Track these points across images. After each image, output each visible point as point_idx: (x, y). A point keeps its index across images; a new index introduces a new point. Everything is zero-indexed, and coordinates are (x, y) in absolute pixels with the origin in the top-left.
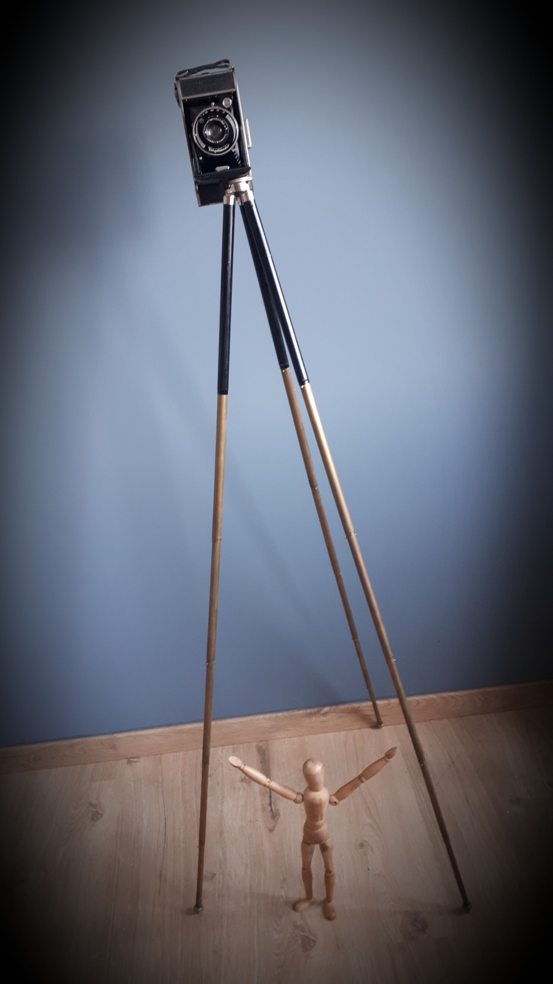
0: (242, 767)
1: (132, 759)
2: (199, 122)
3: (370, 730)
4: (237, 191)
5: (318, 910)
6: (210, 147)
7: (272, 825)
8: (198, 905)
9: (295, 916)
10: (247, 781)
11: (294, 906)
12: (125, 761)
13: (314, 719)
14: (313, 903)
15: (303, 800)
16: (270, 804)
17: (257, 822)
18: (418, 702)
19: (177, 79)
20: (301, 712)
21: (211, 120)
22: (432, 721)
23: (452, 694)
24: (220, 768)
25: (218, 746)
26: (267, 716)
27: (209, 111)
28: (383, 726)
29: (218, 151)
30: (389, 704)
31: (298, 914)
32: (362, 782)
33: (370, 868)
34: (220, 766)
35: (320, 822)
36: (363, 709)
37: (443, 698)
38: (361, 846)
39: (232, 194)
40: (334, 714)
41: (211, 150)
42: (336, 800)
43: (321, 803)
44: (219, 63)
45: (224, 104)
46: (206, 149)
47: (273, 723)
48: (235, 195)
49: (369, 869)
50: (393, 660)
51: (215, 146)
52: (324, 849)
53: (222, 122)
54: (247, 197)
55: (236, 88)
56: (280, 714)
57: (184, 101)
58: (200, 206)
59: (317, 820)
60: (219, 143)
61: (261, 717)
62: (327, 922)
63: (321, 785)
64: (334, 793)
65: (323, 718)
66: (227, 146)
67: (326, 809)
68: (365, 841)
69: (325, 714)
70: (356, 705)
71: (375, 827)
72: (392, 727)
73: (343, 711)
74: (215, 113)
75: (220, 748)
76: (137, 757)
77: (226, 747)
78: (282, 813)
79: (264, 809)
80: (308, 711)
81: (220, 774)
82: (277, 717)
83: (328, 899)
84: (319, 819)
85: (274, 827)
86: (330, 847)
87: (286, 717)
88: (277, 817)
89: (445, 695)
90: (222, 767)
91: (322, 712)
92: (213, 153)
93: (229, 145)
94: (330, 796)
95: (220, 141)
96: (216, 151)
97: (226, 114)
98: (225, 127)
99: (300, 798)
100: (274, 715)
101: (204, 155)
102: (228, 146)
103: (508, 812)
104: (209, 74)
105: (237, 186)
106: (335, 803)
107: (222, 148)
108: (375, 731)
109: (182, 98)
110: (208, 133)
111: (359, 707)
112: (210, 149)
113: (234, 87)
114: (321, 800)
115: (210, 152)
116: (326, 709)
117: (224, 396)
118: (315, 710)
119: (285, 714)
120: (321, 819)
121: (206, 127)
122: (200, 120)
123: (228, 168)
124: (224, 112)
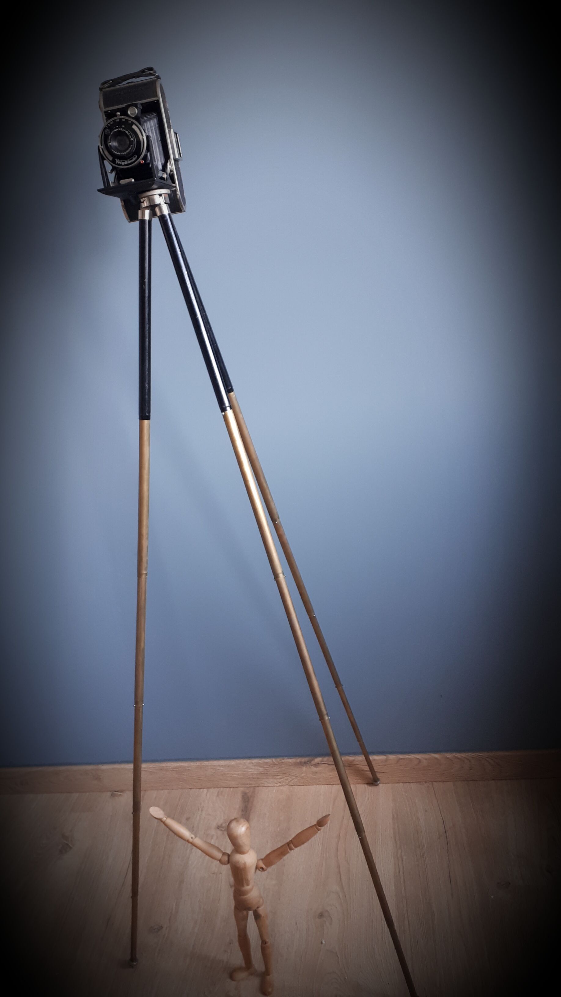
0: (164, 819)
1: (116, 793)
2: (105, 134)
3: (366, 786)
5: (255, 982)
6: (117, 159)
8: (133, 958)
9: (231, 986)
11: (232, 974)
12: (109, 794)
13: (304, 769)
15: (229, 862)
17: (221, 875)
18: (420, 761)
19: (101, 90)
20: (291, 760)
21: (115, 130)
22: (435, 783)
23: (458, 755)
24: (200, 812)
25: (204, 788)
26: (255, 761)
27: (114, 121)
28: (380, 783)
29: (126, 163)
30: (386, 760)
32: (291, 849)
33: (324, 942)
34: (200, 809)
35: (247, 888)
36: (358, 763)
38: (321, 915)
39: (146, 208)
40: (327, 765)
41: (119, 163)
42: (264, 866)
44: (143, 71)
45: (129, 112)
46: (114, 161)
47: (261, 769)
48: (151, 210)
49: (322, 943)
50: (326, 718)
51: (122, 158)
52: (257, 916)
53: (127, 132)
54: (161, 210)
55: (158, 97)
56: (268, 761)
57: (107, 112)
58: (129, 222)
59: (243, 886)
60: (125, 154)
61: (248, 761)
65: (314, 769)
66: (134, 157)
67: (251, 875)
68: (327, 911)
69: (316, 765)
70: (351, 758)
71: (341, 896)
72: (389, 785)
74: (121, 123)
75: (205, 790)
76: (122, 791)
77: (211, 790)
80: (299, 760)
81: (198, 817)
82: (265, 764)
84: (245, 885)
87: (275, 764)
89: (449, 755)
90: (202, 811)
91: (313, 762)
92: (121, 165)
93: (136, 156)
95: (125, 153)
96: (123, 163)
97: (133, 123)
98: (130, 137)
99: (226, 858)
100: (261, 761)
102: (136, 158)
103: (492, 897)
104: (132, 84)
105: (151, 199)
106: (262, 868)
107: (130, 160)
108: (371, 788)
109: (104, 109)
110: (114, 144)
111: (353, 761)
112: (117, 161)
113: (156, 96)
114: (245, 864)
115: (118, 164)
116: (318, 760)
117: (146, 422)
118: (306, 759)
119: (274, 760)
120: (248, 885)
121: (111, 137)
122: (106, 131)
123: (133, 180)
124: (130, 122)
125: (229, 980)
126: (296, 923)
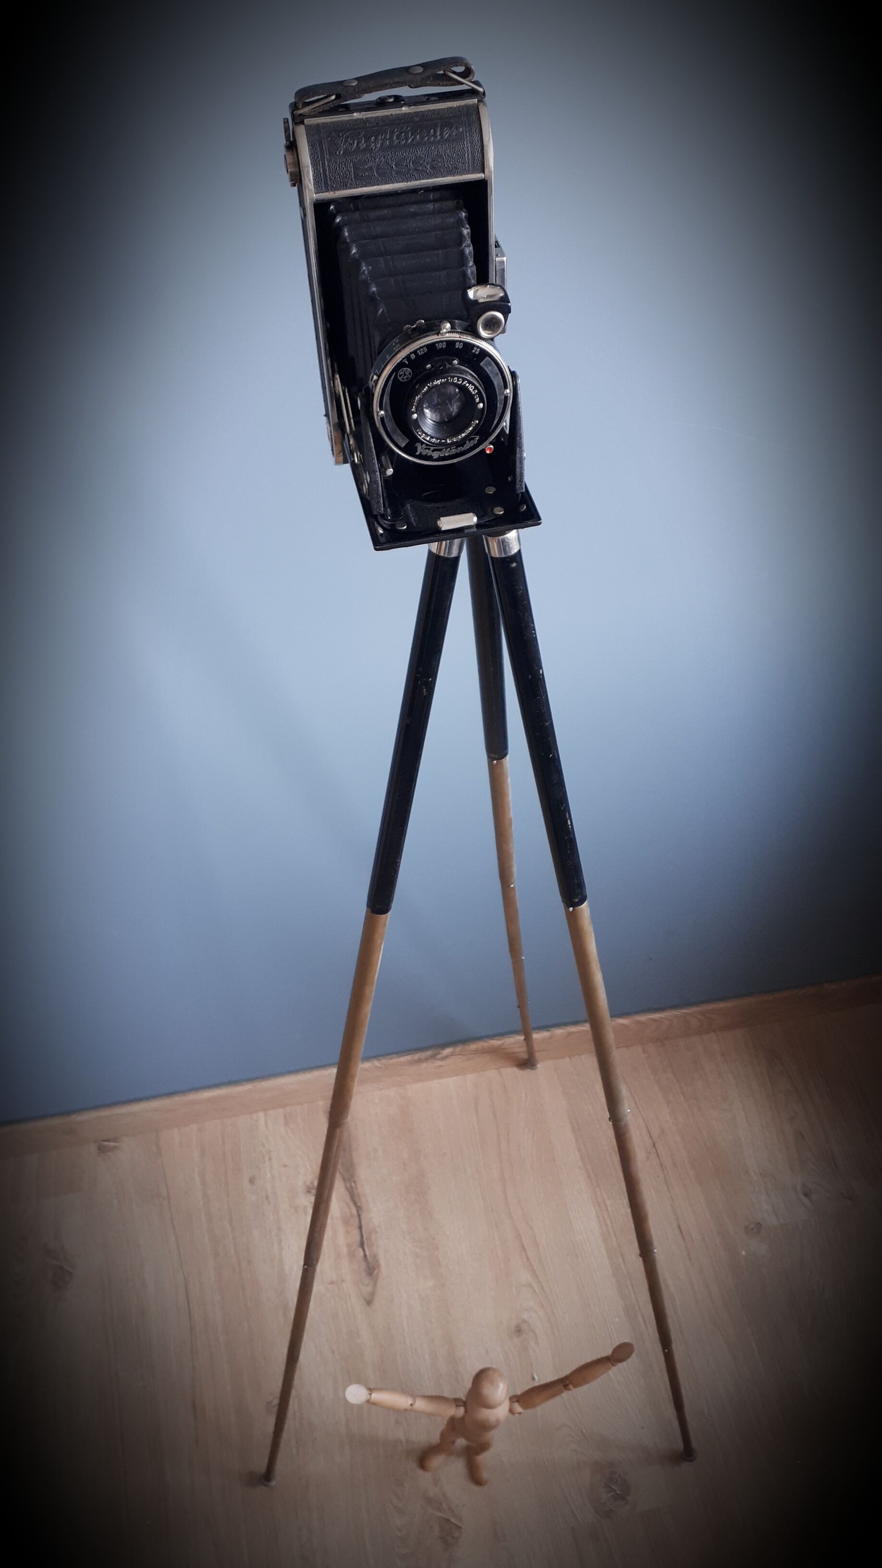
1: (106, 1143)
2: (396, 375)
3: (515, 1069)
5: (459, 1467)
7: (369, 1289)
8: (268, 1476)
9: (424, 1478)
11: (422, 1460)
12: (93, 1148)
13: (424, 1065)
16: (362, 1245)
17: (344, 1285)
24: (267, 1163)
28: (538, 1064)
31: (428, 1475)
34: (267, 1158)
38: (519, 1331)
40: (459, 1057)
46: (410, 449)
55: (483, 164)
57: (318, 200)
62: (473, 1487)
65: (439, 1063)
68: (525, 1321)
70: (497, 1042)
71: (537, 1290)
75: (261, 1115)
76: (117, 1138)
78: (382, 1263)
79: (352, 1255)
80: (415, 1057)
81: (269, 1175)
85: (373, 1294)
88: (376, 1272)
90: (270, 1158)
91: (438, 1057)
92: (429, 458)
97: (485, 357)
99: (462, 1411)
101: (399, 464)
103: (744, 1253)
108: (526, 1073)
109: (312, 194)
116: (448, 1051)
118: (428, 1055)
119: (376, 1063)
122: (401, 372)
124: (476, 351)
125: (420, 1472)
126: (487, 1353)
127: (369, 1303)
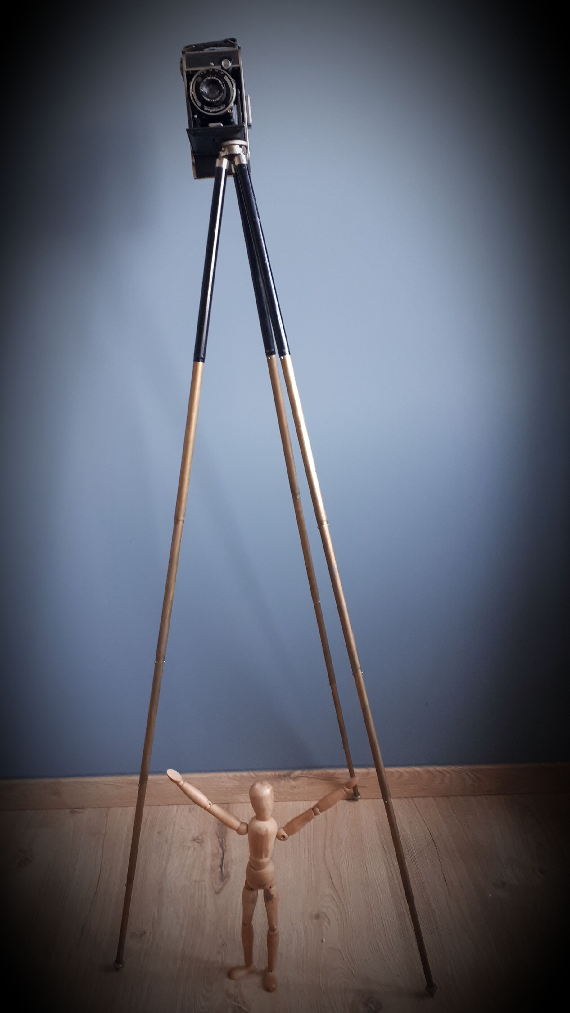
0: (182, 783)
1: (76, 810)
2: (197, 81)
3: (345, 801)
4: (231, 153)
5: (257, 980)
6: (206, 106)
7: (220, 887)
8: (119, 960)
9: (230, 985)
10: (199, 841)
11: (230, 974)
12: (68, 811)
13: (283, 782)
14: (252, 972)
15: (247, 832)
16: (221, 867)
17: (203, 883)
18: (401, 774)
19: (183, 53)
20: (269, 773)
21: (209, 78)
22: (415, 799)
23: (439, 768)
24: (172, 827)
25: (173, 805)
26: (231, 774)
27: (208, 71)
28: (360, 799)
29: (214, 110)
30: (368, 774)
31: (232, 982)
32: (316, 814)
33: (324, 940)
34: (172, 825)
35: (265, 860)
36: (338, 776)
37: (429, 771)
38: (317, 917)
39: (224, 157)
40: (306, 779)
42: (285, 834)
43: (267, 834)
44: (226, 41)
45: (223, 63)
46: (202, 108)
47: (237, 783)
48: (229, 159)
49: (322, 941)
50: (360, 673)
51: (211, 105)
52: (268, 897)
53: (220, 81)
54: (240, 159)
55: (240, 64)
56: (245, 774)
57: (187, 72)
58: (195, 179)
59: (261, 857)
60: (215, 102)
61: (224, 774)
62: (265, 993)
63: (269, 813)
64: (283, 826)
65: (293, 783)
66: (221, 106)
67: (272, 843)
68: (323, 912)
69: (295, 778)
70: (331, 771)
71: (335, 898)
72: (369, 801)
73: (317, 777)
74: (214, 73)
75: (175, 807)
76: (83, 808)
77: (182, 807)
78: (232, 876)
79: (213, 870)
80: (277, 773)
81: (171, 831)
82: (242, 777)
83: (270, 968)
84: (264, 856)
85: (221, 889)
86: (275, 896)
87: (252, 777)
88: (226, 879)
89: (431, 768)
90: (174, 825)
91: (292, 776)
92: (209, 112)
93: (225, 105)
94: (279, 829)
95: (216, 100)
96: (211, 111)
97: (225, 74)
98: (222, 87)
99: (244, 827)
100: (238, 774)
101: (200, 114)
102: (224, 107)
103: (490, 895)
104: (215, 51)
105: (230, 149)
106: (284, 837)
107: (218, 108)
108: (351, 804)
109: (185, 69)
110: (205, 90)
111: (335, 773)
112: (206, 108)
113: (238, 63)
114: (267, 830)
115: (206, 111)
116: (298, 773)
117: (201, 364)
118: (285, 772)
119: (251, 773)
120: (266, 856)
121: (203, 84)
122: (198, 79)
123: (222, 125)
124: (222, 73)
126: (292, 924)
127: (217, 893)
